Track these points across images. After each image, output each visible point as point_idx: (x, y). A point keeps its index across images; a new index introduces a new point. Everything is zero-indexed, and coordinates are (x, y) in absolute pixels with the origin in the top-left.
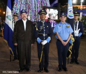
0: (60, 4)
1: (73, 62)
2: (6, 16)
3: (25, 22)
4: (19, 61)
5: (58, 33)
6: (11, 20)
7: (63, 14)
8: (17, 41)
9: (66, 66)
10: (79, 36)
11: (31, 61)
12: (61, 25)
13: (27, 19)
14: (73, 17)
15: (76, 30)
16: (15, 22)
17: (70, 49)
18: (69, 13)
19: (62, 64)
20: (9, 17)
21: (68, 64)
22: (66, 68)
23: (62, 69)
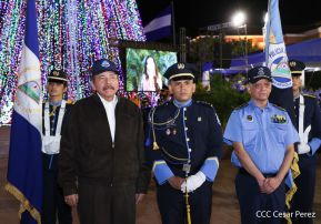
0: (184, 29)
2: (21, 82)
7: (261, 71)
12: (252, 115)
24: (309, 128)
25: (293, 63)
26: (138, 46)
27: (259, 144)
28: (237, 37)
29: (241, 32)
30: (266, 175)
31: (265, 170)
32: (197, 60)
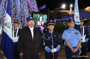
2: (5, 23)
6: (10, 27)
10: (86, 42)
12: (70, 32)
14: (79, 23)
18: (75, 19)
20: (8, 25)
24: (85, 35)
25: (81, 18)
26: (36, 13)
27: (72, 40)
28: (63, 11)
29: (64, 10)
30: (74, 48)
31: (73, 46)
32: (52, 17)
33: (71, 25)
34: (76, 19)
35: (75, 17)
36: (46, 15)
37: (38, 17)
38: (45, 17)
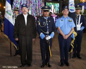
1: (76, 56)
3: (26, 17)
4: (20, 56)
5: (59, 28)
8: (18, 36)
9: (68, 61)
10: (81, 30)
11: (33, 56)
13: (28, 13)
15: (78, 24)
16: (16, 17)
17: (72, 44)
19: (64, 59)
20: (9, 12)
21: (70, 59)
22: (68, 63)
23: (64, 64)
25: (78, 6)
33: (65, 12)
34: (70, 6)
35: (70, 4)
36: (58, 4)
37: (50, 5)
38: (58, 5)
